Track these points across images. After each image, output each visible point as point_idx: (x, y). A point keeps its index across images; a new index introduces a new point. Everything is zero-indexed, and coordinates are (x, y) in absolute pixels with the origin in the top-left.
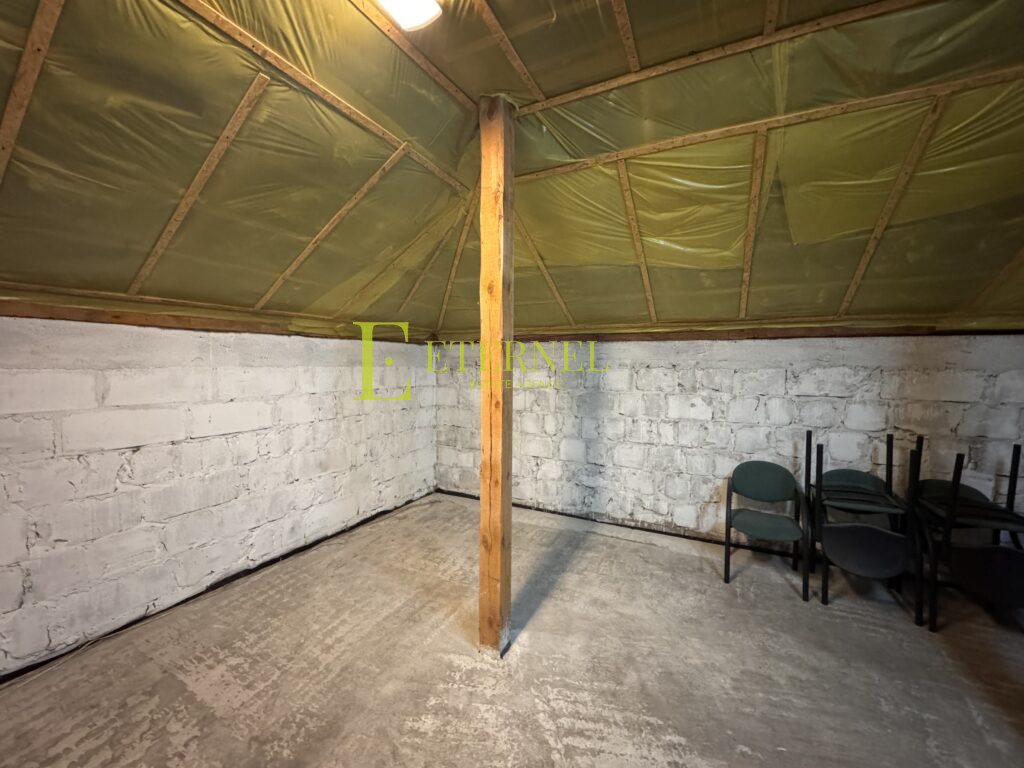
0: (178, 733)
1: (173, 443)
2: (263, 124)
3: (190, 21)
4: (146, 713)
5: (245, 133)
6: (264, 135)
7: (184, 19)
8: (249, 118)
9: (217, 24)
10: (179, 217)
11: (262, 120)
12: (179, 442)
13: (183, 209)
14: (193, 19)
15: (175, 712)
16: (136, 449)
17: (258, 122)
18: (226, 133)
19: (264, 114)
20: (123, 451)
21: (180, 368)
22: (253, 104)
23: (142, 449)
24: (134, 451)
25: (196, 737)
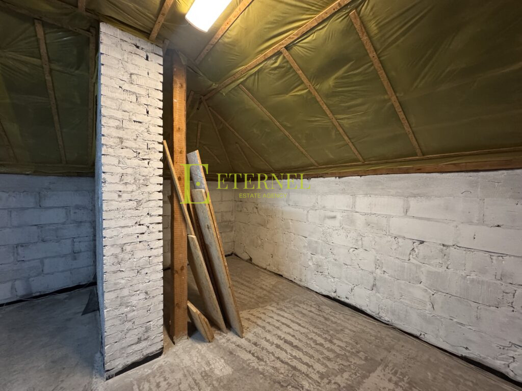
0: (342, 377)
1: (444, 245)
2: (380, 31)
3: (314, 32)
4: (353, 362)
5: (378, 46)
6: (387, 36)
7: (313, 35)
8: (370, 38)
9: (319, 22)
10: (399, 110)
11: (376, 32)
12: (448, 246)
13: (397, 105)
14: (314, 31)
15: (356, 373)
16: (422, 242)
17: (376, 34)
18: (371, 55)
19: (373, 27)
20: (415, 241)
21: (452, 198)
22: (364, 30)
23: (425, 243)
24: (421, 243)
25: (340, 386)
